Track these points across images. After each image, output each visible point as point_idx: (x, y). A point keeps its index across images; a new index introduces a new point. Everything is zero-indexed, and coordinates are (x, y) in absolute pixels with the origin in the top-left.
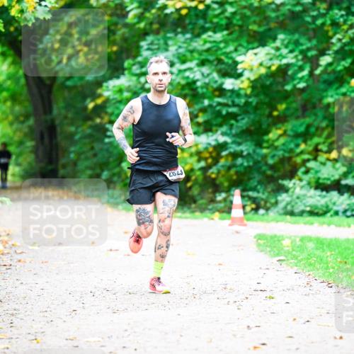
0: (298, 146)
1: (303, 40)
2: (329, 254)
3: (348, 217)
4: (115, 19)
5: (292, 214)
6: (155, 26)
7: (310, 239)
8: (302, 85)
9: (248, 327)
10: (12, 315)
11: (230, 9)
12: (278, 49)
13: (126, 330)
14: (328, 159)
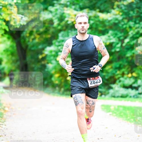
0: (116, 72)
1: (118, 33)
2: (128, 112)
3: (135, 98)
4: (49, 25)
5: (114, 97)
6: (64, 28)
7: (121, 106)
8: (118, 50)
9: (98, 139)
10: (11, 134)
11: (92, 22)
12: (109, 36)
13: (53, 140)
14: (128, 77)
